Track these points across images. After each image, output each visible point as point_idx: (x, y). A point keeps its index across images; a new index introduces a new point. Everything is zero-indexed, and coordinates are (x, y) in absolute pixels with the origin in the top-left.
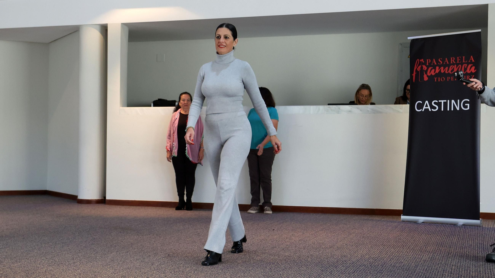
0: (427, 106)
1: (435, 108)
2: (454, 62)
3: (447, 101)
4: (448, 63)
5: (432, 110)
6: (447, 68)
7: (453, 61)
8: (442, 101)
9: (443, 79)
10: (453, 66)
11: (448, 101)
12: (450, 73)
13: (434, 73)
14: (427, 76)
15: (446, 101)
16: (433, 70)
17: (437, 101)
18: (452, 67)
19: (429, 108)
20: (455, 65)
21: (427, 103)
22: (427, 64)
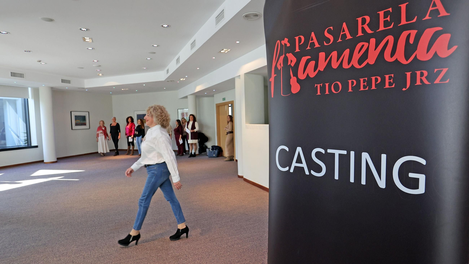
0: (299, 161)
1: (319, 169)
2: (369, 31)
3: (349, 154)
4: (349, 37)
5: (313, 172)
6: (347, 52)
7: (366, 27)
8: (337, 153)
9: (336, 87)
10: (366, 44)
11: (352, 153)
12: (357, 66)
13: (315, 70)
14: (299, 81)
15: (344, 152)
16: (312, 63)
17: (323, 151)
18: (363, 46)
19: (304, 165)
20: (373, 41)
21: (299, 154)
22: (297, 50)
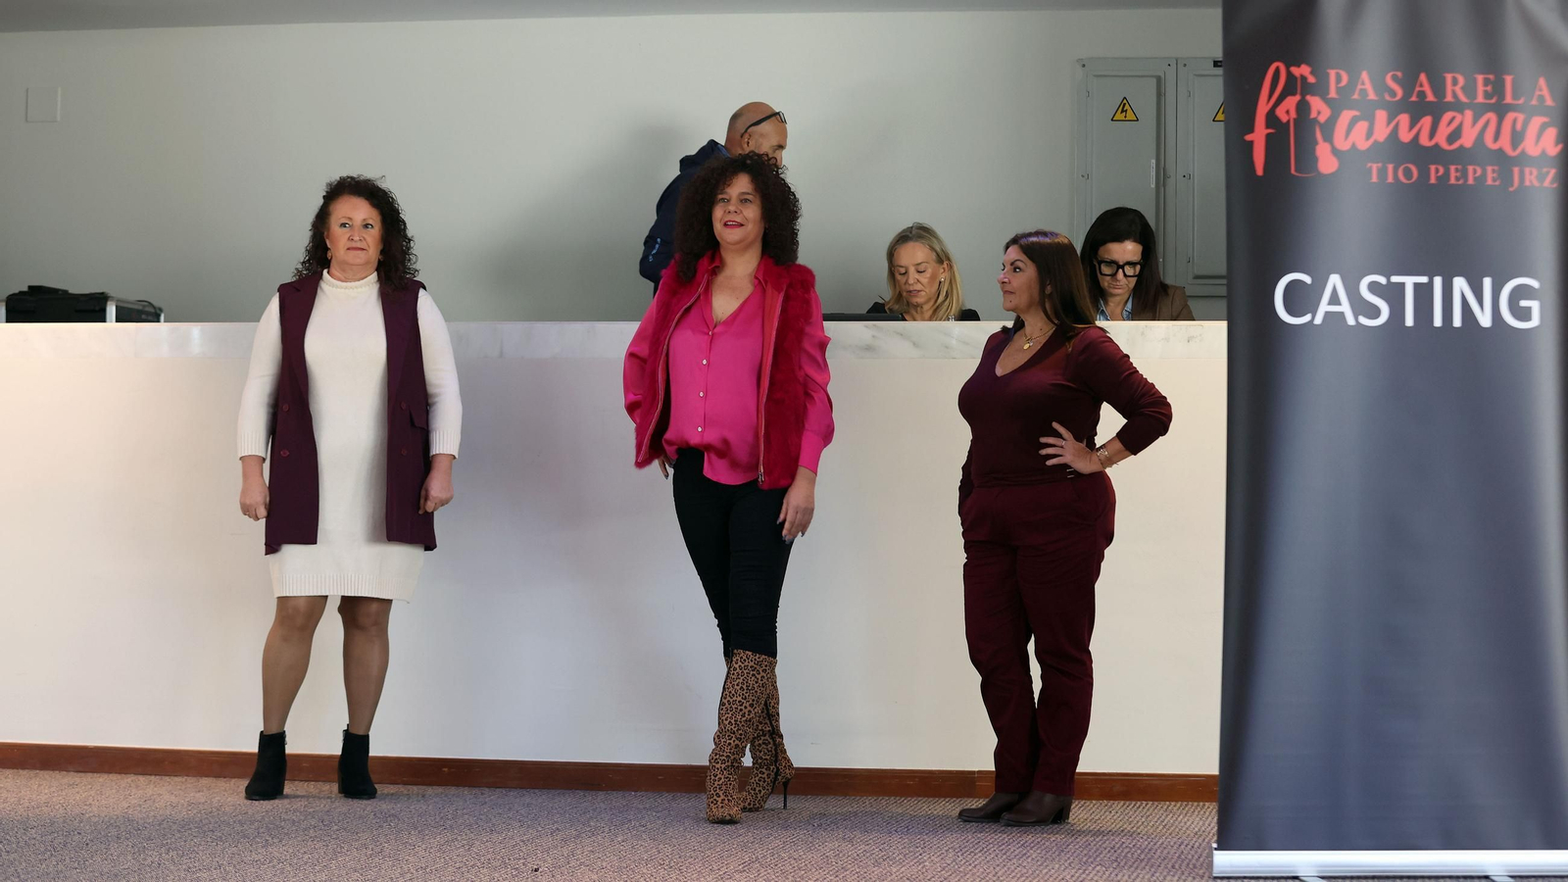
0: (1334, 300)
1: (1374, 312)
2: (1463, 98)
3: (1431, 282)
4: (1430, 97)
5: (1363, 320)
6: (1427, 121)
7: (1458, 89)
8: (1409, 281)
9: (1408, 173)
10: (1459, 117)
11: (1438, 281)
12: (1445, 146)
13: (1368, 138)
14: (1335, 152)
15: (1424, 279)
16: (1362, 126)
17: (1382, 280)
18: (1454, 118)
19: (1345, 307)
20: (1469, 114)
22: (1333, 94)
